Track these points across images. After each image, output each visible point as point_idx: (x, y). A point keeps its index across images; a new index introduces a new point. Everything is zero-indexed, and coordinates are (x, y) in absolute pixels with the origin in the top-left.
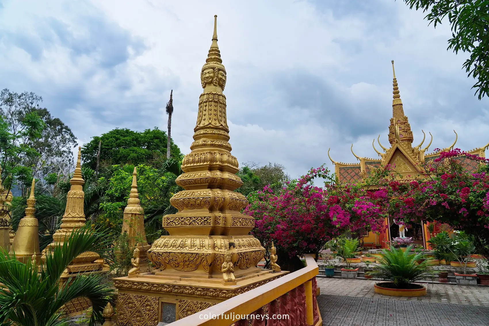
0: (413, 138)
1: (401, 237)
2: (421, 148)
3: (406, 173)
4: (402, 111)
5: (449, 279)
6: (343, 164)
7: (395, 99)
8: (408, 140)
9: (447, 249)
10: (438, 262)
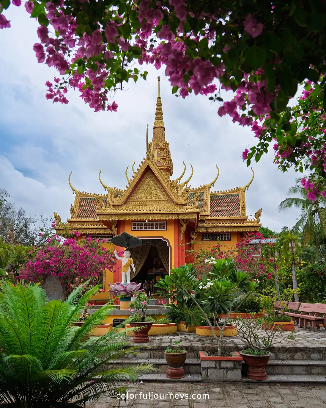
0: (172, 168)
1: (123, 282)
2: (180, 182)
3: (157, 201)
4: (163, 136)
5: (187, 367)
6: (87, 194)
7: (157, 120)
8: (166, 170)
9: (190, 300)
10: (176, 327)
